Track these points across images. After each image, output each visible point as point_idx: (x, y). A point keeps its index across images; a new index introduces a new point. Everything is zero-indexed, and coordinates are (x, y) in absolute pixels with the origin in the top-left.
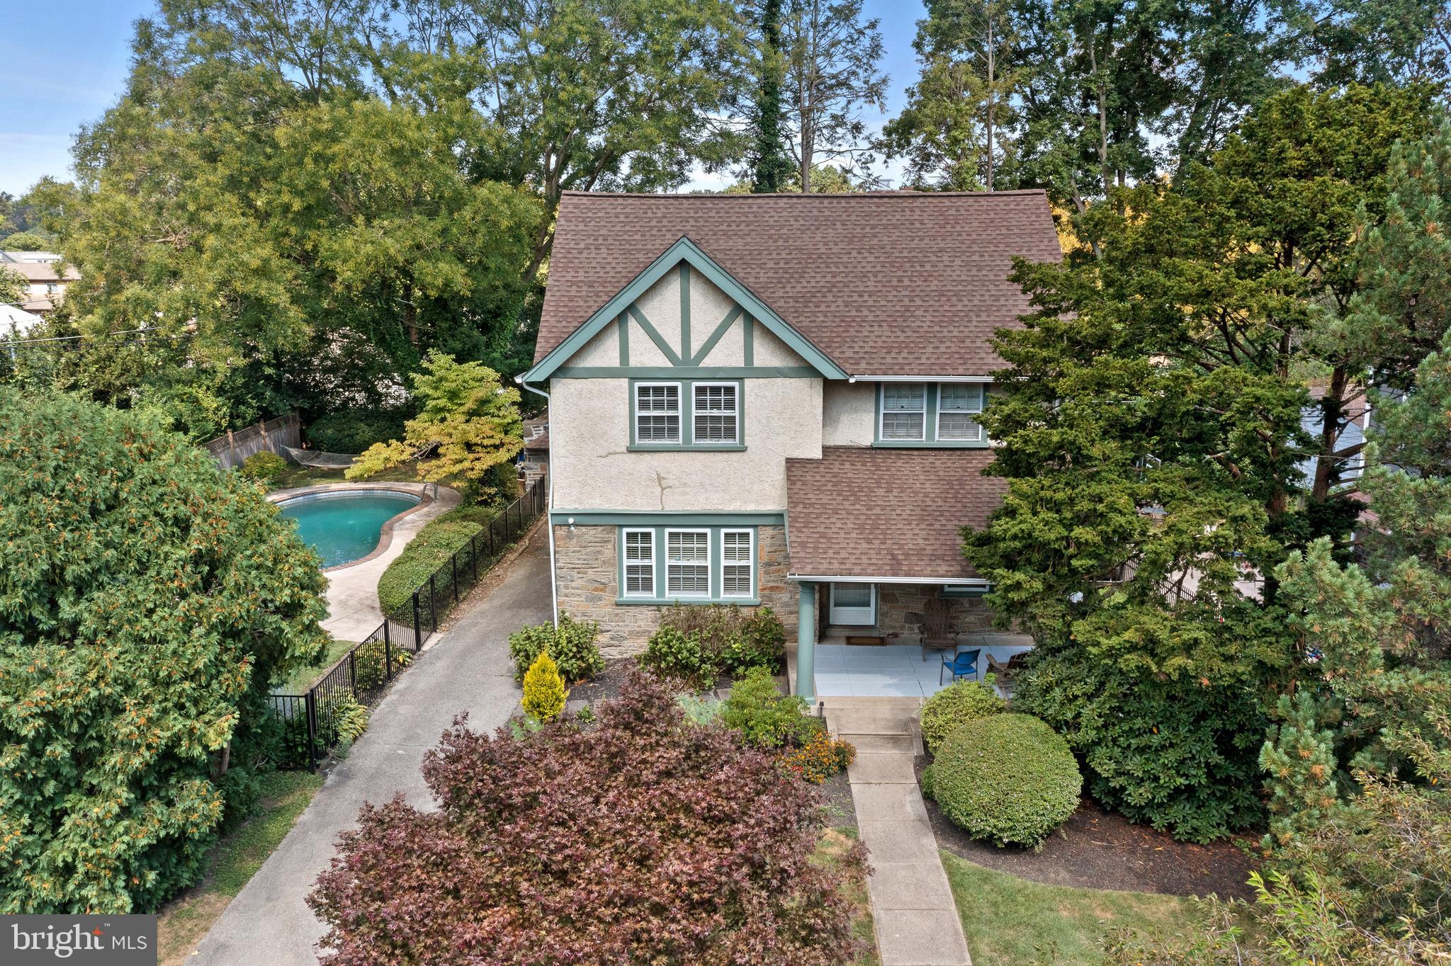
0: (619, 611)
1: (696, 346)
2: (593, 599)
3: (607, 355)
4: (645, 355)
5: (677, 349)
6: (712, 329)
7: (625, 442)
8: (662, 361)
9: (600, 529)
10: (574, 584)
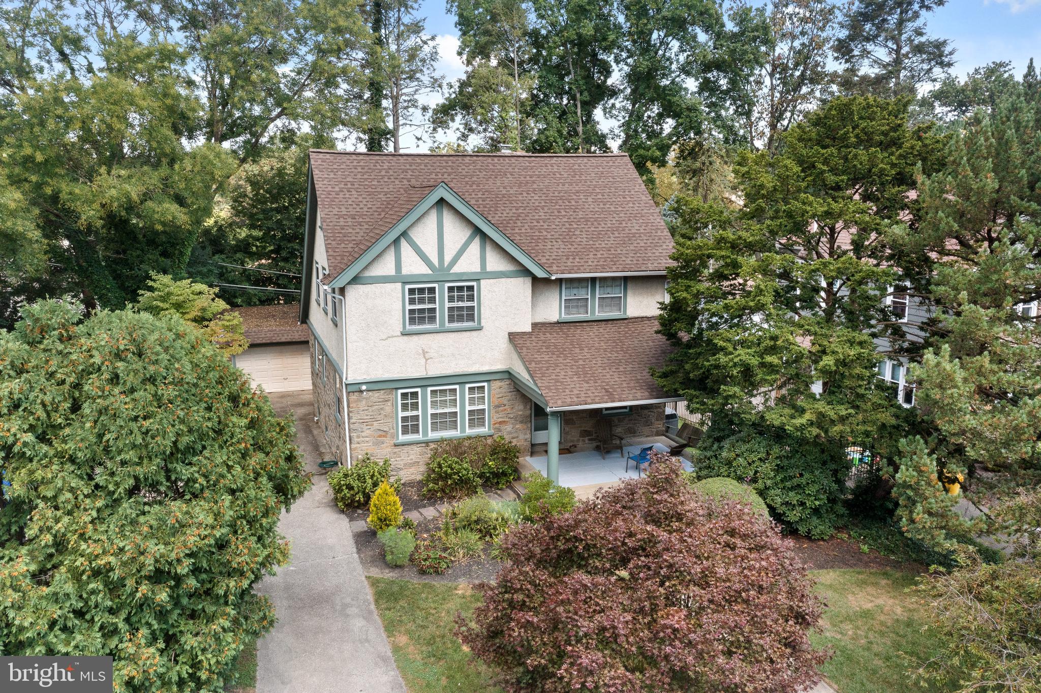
0: (396, 450)
1: (448, 259)
2: (377, 444)
3: (386, 267)
4: (413, 266)
5: (435, 261)
6: (459, 246)
7: (399, 328)
8: (426, 270)
9: (382, 392)
10: (363, 434)
